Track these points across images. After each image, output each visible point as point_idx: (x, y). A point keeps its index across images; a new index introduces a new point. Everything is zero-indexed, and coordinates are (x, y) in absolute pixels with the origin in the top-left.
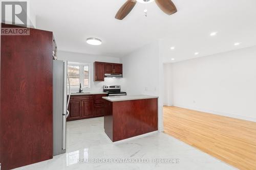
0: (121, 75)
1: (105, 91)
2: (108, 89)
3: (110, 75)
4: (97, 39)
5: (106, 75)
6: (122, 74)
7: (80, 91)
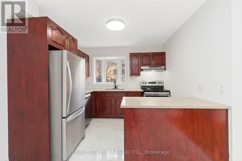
0: (163, 67)
1: (143, 87)
2: (146, 85)
3: (148, 67)
4: (118, 20)
5: (142, 68)
6: (165, 65)
7: (116, 87)
